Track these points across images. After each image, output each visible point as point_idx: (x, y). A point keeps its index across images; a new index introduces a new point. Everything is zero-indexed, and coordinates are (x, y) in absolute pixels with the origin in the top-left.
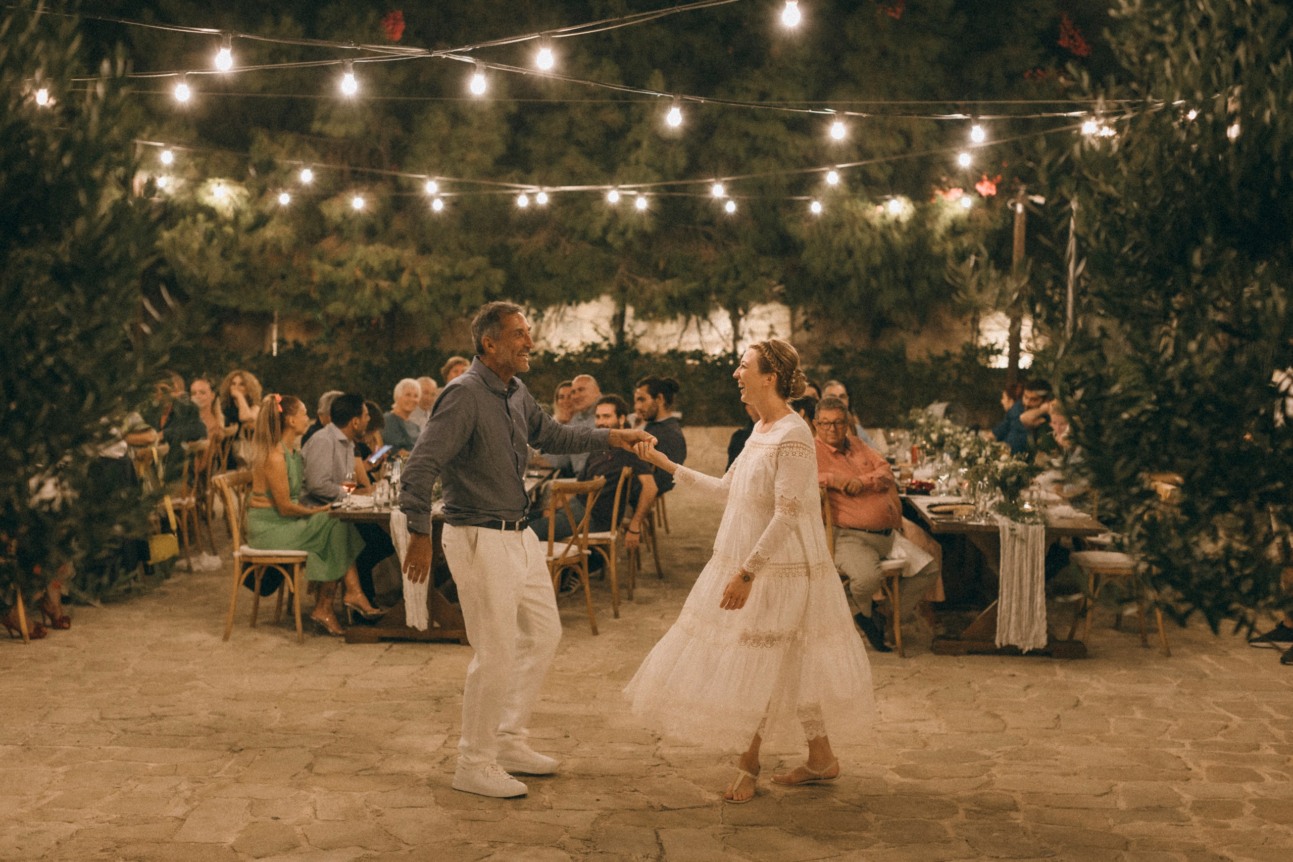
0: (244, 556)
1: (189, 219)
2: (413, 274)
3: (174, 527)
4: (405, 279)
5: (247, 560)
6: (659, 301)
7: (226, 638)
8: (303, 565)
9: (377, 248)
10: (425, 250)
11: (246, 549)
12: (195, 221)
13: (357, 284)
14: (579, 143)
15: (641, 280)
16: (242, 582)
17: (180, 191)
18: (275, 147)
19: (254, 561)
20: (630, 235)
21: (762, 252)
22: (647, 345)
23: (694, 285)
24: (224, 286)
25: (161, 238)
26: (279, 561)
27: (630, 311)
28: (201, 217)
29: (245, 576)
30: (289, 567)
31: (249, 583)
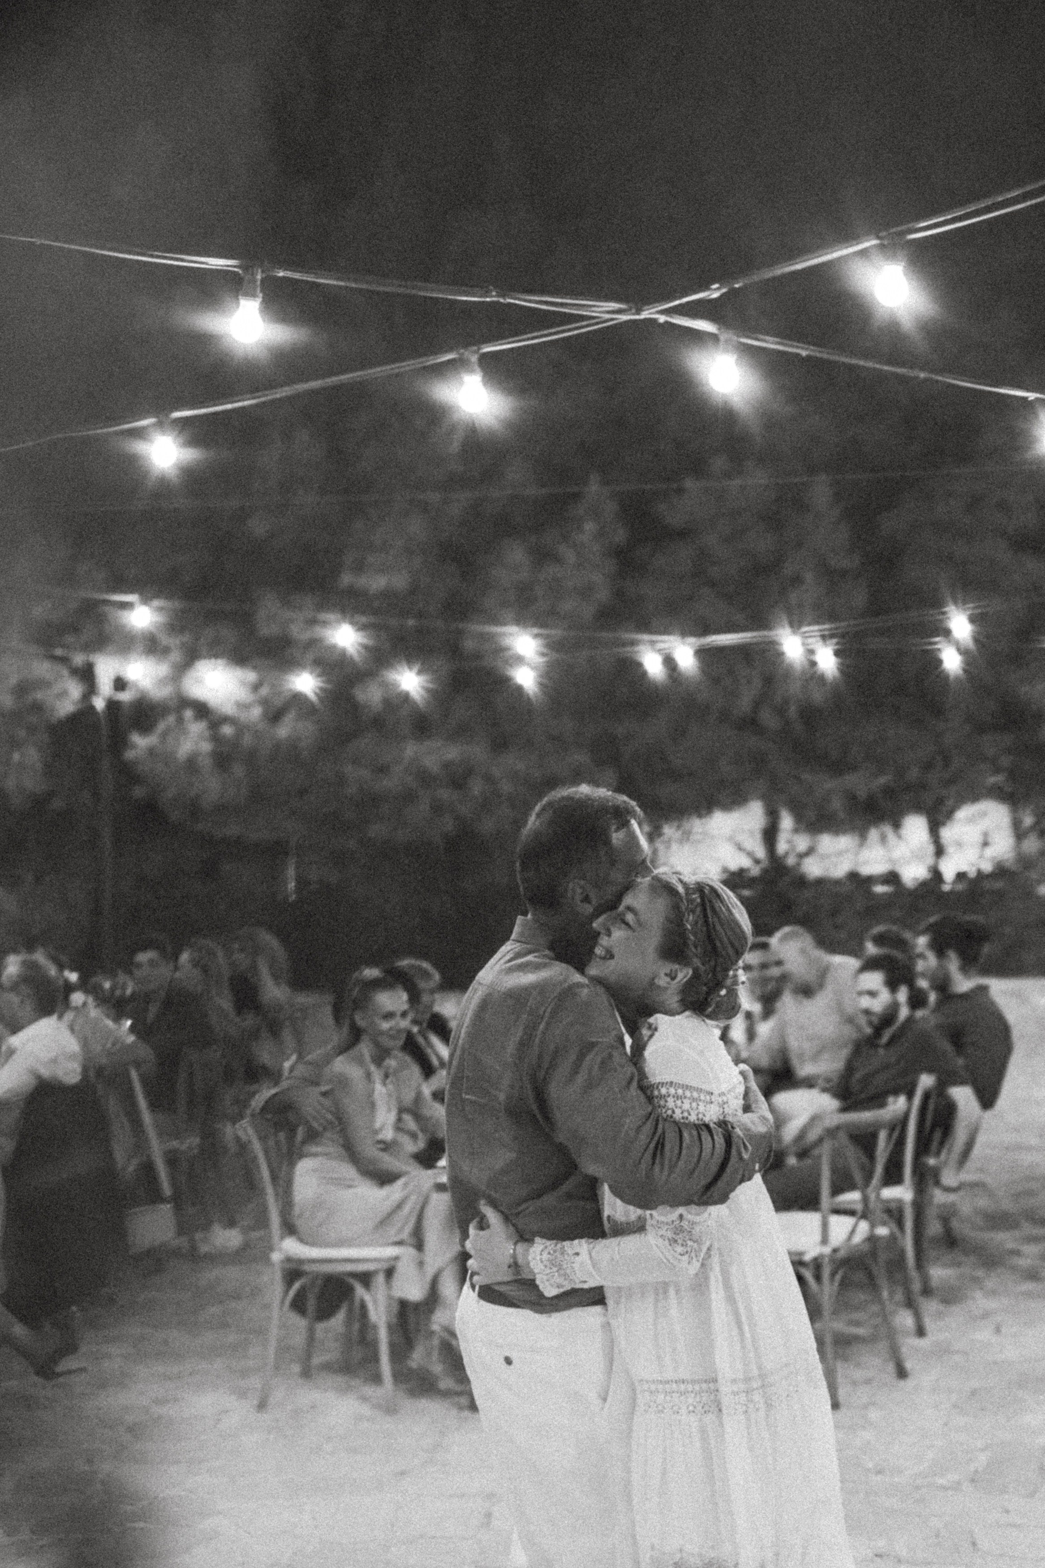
0: (289, 1260)
1: (171, 719)
2: (489, 779)
3: (167, 1189)
4: (477, 787)
5: (293, 1266)
6: (837, 804)
7: (262, 1406)
8: (390, 1273)
9: (435, 743)
10: (500, 745)
11: (291, 1247)
12: (180, 720)
13: (409, 797)
14: (713, 584)
15: (806, 776)
16: (288, 1302)
17: (162, 682)
18: (288, 614)
19: (306, 1268)
20: (793, 711)
21: (981, 729)
22: (813, 868)
23: (882, 780)
24: (221, 808)
25: (134, 746)
26: (349, 1268)
27: (787, 822)
28: (188, 714)
29: (292, 1293)
30: (366, 1279)
31: (298, 1305)
